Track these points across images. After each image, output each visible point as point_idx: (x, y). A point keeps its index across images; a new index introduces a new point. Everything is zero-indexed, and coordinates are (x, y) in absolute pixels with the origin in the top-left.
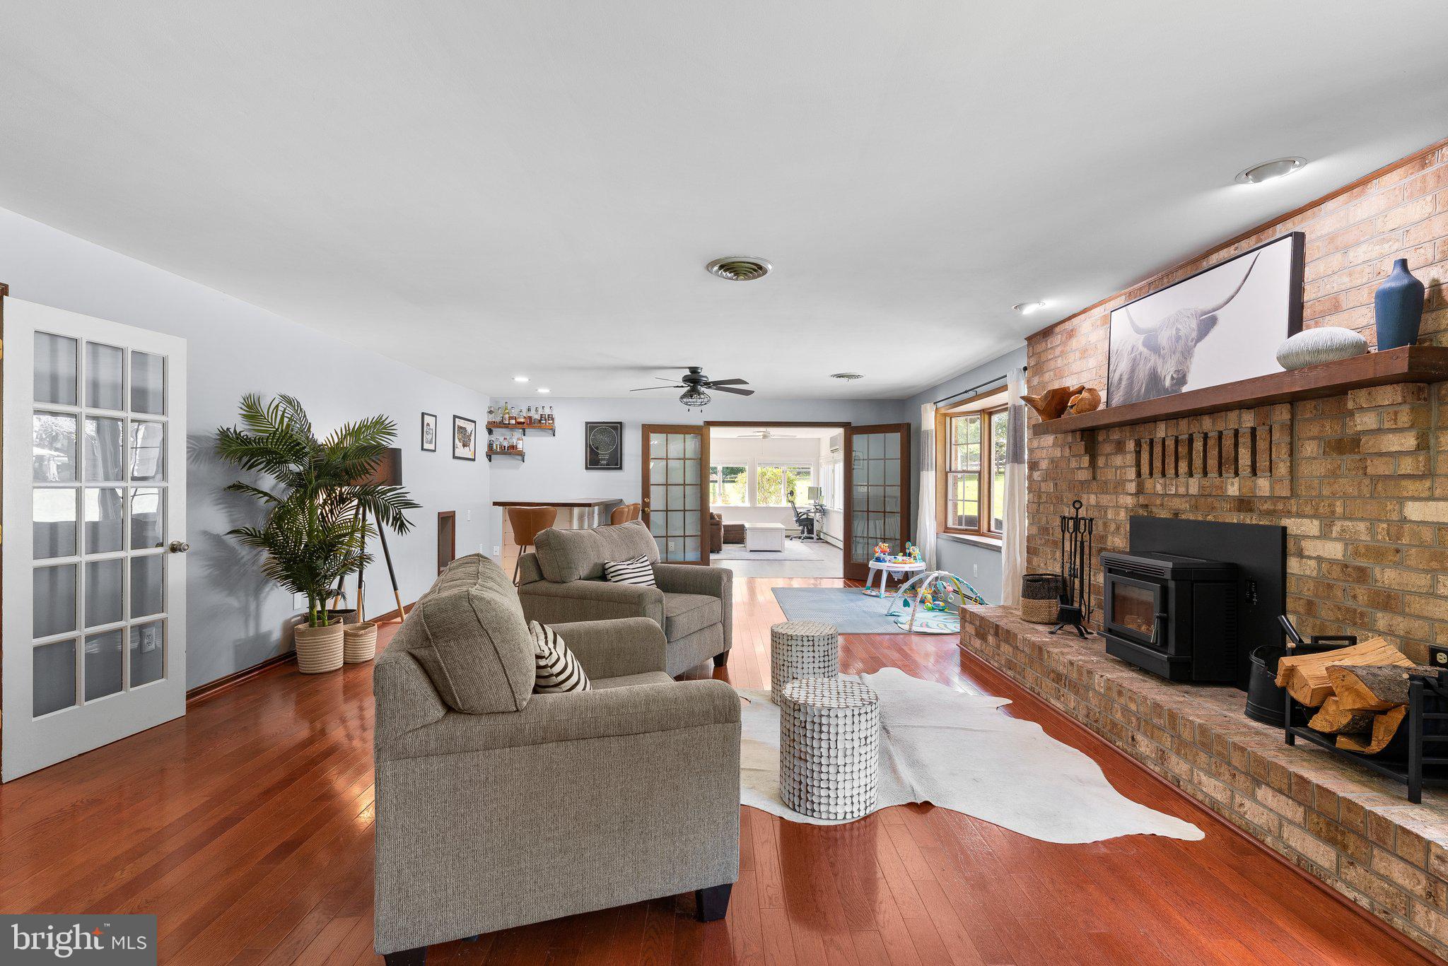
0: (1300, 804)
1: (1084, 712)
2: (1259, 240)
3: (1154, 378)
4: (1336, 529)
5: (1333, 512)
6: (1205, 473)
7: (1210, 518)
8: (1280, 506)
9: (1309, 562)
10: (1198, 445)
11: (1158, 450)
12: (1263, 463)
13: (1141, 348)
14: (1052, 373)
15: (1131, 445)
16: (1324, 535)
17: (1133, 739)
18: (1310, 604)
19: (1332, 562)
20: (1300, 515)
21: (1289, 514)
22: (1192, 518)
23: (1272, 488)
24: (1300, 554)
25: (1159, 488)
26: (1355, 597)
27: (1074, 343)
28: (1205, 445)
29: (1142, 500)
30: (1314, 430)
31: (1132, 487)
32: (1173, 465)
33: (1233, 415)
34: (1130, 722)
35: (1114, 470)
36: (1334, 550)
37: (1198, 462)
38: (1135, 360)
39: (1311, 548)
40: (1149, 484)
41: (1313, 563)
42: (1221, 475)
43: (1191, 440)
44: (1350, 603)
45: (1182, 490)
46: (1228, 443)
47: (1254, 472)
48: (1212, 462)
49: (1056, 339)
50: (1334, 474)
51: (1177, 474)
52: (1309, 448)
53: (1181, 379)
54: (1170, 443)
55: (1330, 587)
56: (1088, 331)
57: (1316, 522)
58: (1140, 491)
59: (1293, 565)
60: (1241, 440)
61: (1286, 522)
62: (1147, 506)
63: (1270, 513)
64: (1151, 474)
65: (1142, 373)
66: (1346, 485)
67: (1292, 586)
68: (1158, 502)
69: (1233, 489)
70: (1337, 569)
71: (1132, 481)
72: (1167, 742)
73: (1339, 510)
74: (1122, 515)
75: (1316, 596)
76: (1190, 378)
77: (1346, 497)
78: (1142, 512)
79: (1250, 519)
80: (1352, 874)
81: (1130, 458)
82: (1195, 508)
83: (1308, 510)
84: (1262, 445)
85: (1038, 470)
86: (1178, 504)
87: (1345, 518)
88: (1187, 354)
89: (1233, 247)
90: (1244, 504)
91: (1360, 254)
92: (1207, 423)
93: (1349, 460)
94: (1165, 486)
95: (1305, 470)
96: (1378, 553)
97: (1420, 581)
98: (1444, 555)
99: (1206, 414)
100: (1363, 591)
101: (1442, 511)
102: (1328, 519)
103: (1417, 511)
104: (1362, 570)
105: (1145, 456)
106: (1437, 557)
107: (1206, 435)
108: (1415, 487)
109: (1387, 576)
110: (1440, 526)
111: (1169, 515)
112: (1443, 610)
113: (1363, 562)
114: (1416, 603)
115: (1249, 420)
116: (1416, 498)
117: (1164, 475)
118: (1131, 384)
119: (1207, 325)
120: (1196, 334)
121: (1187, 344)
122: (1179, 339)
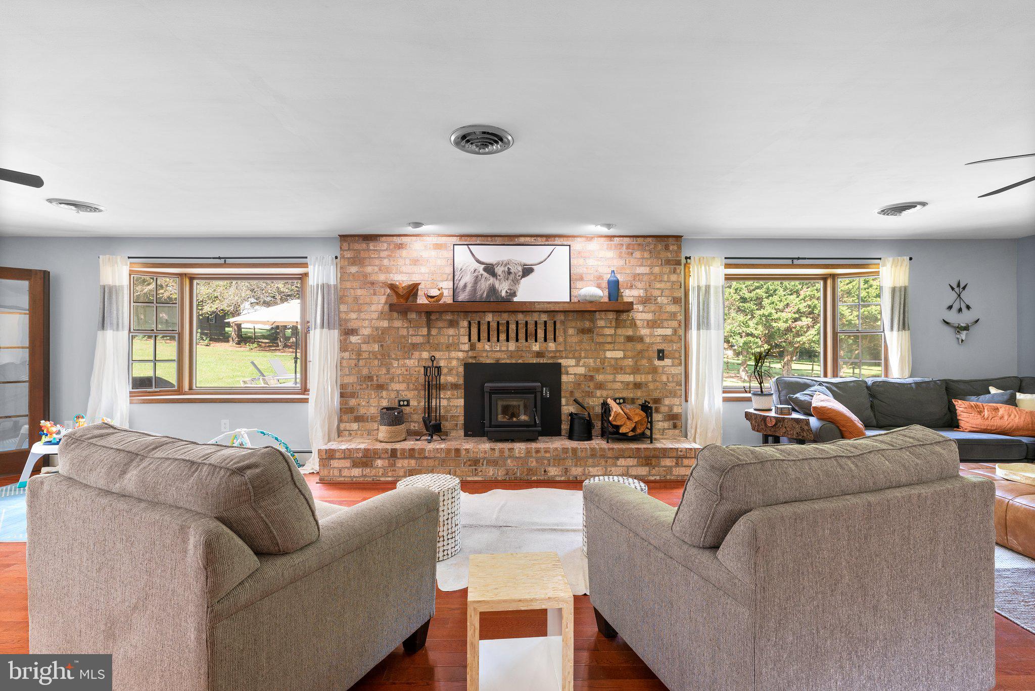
0: (635, 458)
2: (547, 240)
3: (493, 290)
4: (581, 363)
5: (581, 356)
6: (517, 340)
7: (520, 361)
8: (558, 354)
9: (571, 376)
10: (513, 327)
11: (484, 328)
12: (550, 336)
13: (482, 272)
14: (376, 269)
15: (465, 324)
16: (577, 365)
17: (545, 471)
18: (572, 392)
19: (580, 375)
20: (566, 358)
21: (562, 358)
22: (508, 362)
23: (556, 347)
24: (567, 373)
25: (487, 347)
26: (589, 387)
27: (404, 253)
28: (517, 327)
29: (470, 354)
30: (573, 324)
31: (466, 347)
32: (496, 335)
33: (536, 314)
34: (543, 464)
35: (446, 337)
36: (581, 370)
37: (512, 334)
38: (477, 277)
39: (571, 370)
40: (479, 346)
41: (573, 376)
42: (527, 340)
43: (508, 323)
44: (587, 389)
45: (504, 348)
46: (531, 327)
47: (545, 340)
48: (522, 335)
49: (383, 245)
50: (581, 342)
51: (498, 340)
52: (571, 331)
53: (514, 294)
54: (494, 325)
55: (579, 384)
56: (417, 248)
57: (574, 360)
58: (473, 347)
59: (564, 378)
60: (538, 326)
61: (560, 361)
62: (475, 357)
63: (552, 357)
64: (479, 340)
65: (484, 286)
66: (586, 346)
67: (564, 387)
68: (484, 355)
69: (536, 347)
70: (582, 377)
71: (465, 344)
72: (569, 463)
73: (583, 355)
74: (454, 363)
75: (574, 389)
77: (586, 350)
78: (470, 361)
79: (543, 361)
81: (464, 331)
82: (511, 357)
83: (571, 355)
84: (550, 328)
85: (358, 335)
86: (498, 355)
87: (585, 358)
88: (516, 282)
89: (533, 238)
90: (539, 354)
91: (591, 262)
92: (521, 317)
93: (586, 337)
94: (491, 347)
95: (569, 340)
96: (597, 370)
97: (610, 377)
98: (618, 368)
99: (521, 314)
100: (592, 385)
101: (620, 354)
102: (578, 359)
103: (609, 354)
104: (592, 376)
105: (474, 331)
106: (616, 369)
107: (517, 323)
108: (608, 346)
109: (600, 378)
110: (616, 359)
111: (492, 362)
112: (618, 386)
113: (592, 374)
114: (609, 385)
115: (544, 317)
116: (609, 350)
117: (489, 340)
118: (474, 290)
119: (527, 271)
120: (521, 274)
121: (515, 277)
122: (509, 273)
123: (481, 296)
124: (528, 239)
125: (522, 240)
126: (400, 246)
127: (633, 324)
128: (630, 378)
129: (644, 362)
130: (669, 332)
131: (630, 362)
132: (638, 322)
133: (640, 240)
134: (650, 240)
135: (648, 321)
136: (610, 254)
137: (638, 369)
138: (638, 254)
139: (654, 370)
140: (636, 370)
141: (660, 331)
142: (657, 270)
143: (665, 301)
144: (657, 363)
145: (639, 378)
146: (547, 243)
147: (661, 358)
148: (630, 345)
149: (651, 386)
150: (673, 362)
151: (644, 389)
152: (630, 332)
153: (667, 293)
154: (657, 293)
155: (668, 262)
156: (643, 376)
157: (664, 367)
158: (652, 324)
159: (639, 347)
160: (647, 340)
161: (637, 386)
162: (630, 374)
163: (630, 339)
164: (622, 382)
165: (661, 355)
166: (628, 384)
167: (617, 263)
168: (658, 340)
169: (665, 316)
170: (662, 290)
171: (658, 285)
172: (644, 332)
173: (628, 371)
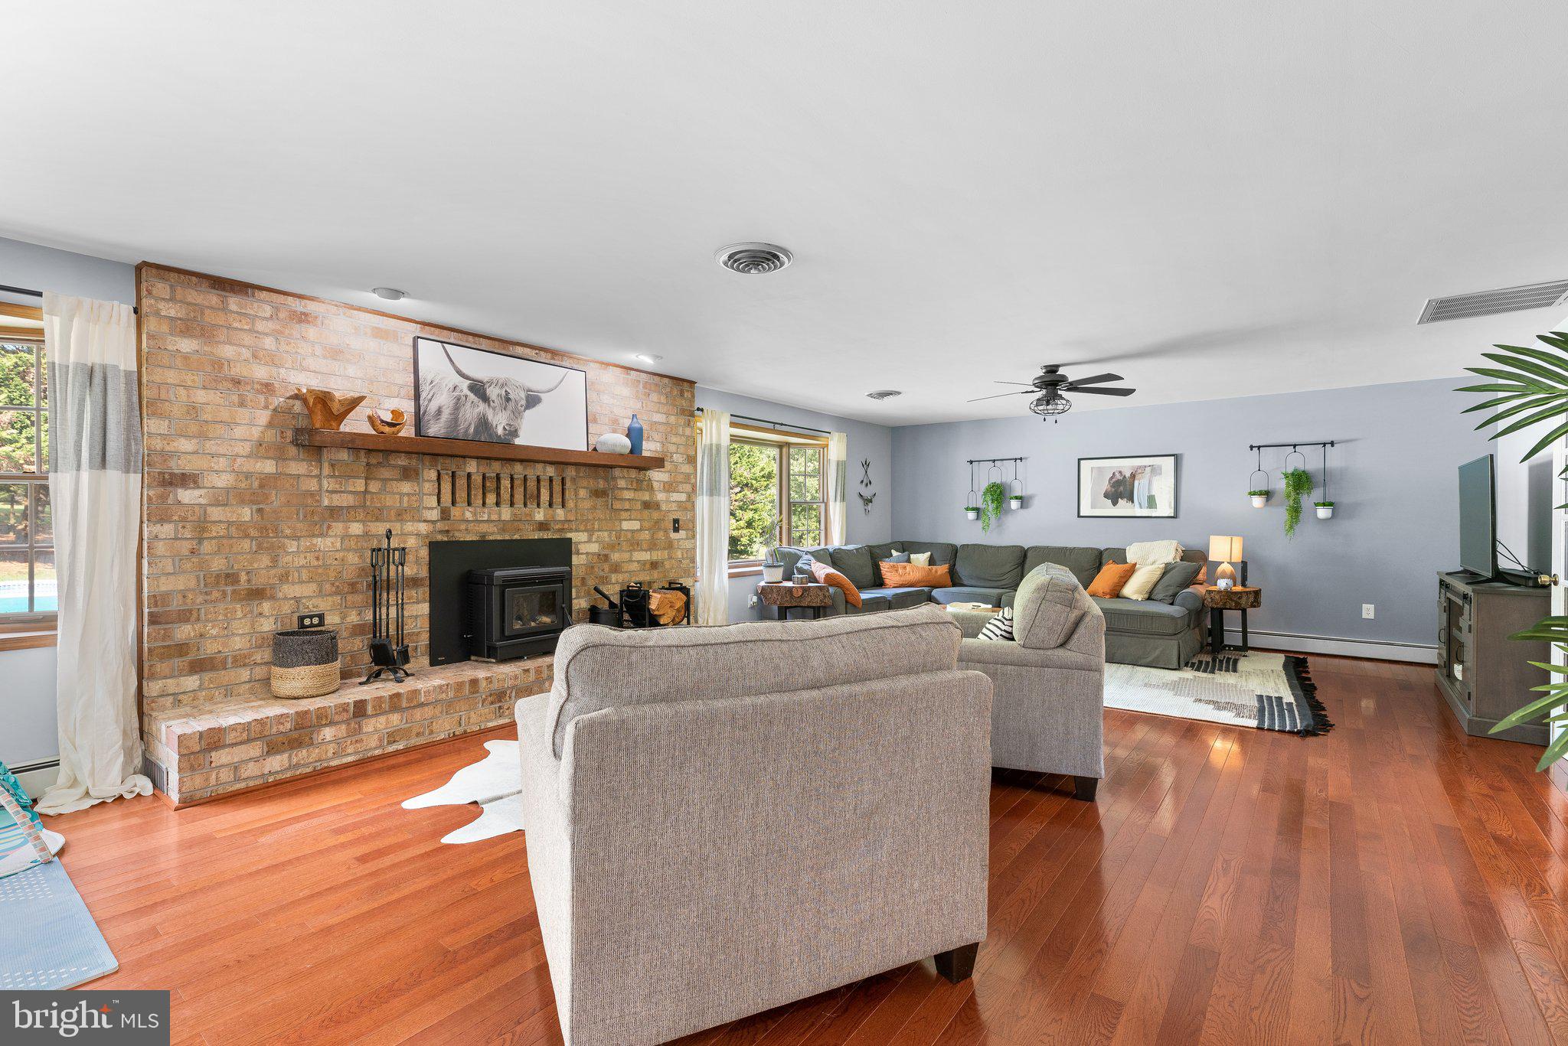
2: (553, 358)
3: (484, 423)
4: (594, 538)
5: (594, 528)
6: (512, 504)
7: (516, 537)
8: (566, 526)
9: (582, 556)
10: (506, 483)
11: (461, 483)
12: (557, 499)
13: (466, 391)
15: (433, 475)
16: (589, 541)
18: (583, 579)
19: (593, 554)
20: (577, 531)
21: (571, 530)
22: (499, 538)
23: (566, 515)
24: (578, 553)
25: (469, 515)
26: (603, 570)
27: (311, 332)
28: (512, 484)
29: (439, 526)
30: (586, 484)
31: (434, 515)
32: (480, 496)
33: (540, 466)
35: (398, 496)
36: (594, 548)
37: (505, 495)
38: (459, 399)
39: (583, 548)
40: (455, 512)
41: (584, 556)
42: (525, 505)
43: (498, 478)
44: (602, 574)
45: (494, 517)
46: (532, 484)
47: (551, 505)
48: (519, 496)
49: (261, 308)
50: (594, 508)
51: (484, 504)
52: (583, 493)
54: (477, 479)
55: (593, 567)
57: (586, 534)
58: (445, 515)
59: (575, 560)
60: (542, 483)
61: (569, 535)
62: (448, 531)
63: (561, 530)
64: (454, 503)
65: (470, 414)
66: (599, 514)
67: (575, 572)
68: (463, 527)
69: (540, 516)
70: (596, 558)
71: (432, 509)
73: (596, 527)
74: (412, 542)
75: (587, 574)
77: (599, 519)
78: (439, 538)
79: (546, 535)
81: (429, 487)
82: (503, 530)
83: (582, 527)
84: (557, 488)
85: (199, 487)
86: (484, 528)
87: (599, 531)
88: (517, 414)
89: (534, 352)
90: (543, 526)
92: (518, 468)
93: (600, 501)
94: (475, 514)
95: (581, 505)
96: (612, 547)
97: (626, 556)
98: (635, 545)
99: (518, 463)
100: (606, 567)
101: (636, 525)
102: (591, 532)
103: (626, 525)
104: (606, 556)
105: (446, 487)
106: (632, 545)
107: (512, 479)
108: (624, 515)
109: (615, 557)
110: (633, 531)
111: (475, 538)
112: (634, 566)
113: (606, 552)
114: (626, 567)
115: (551, 471)
116: (625, 520)
117: (469, 504)
118: (455, 420)
119: (533, 401)
120: (523, 402)
121: (516, 407)
122: (508, 400)
123: (467, 431)
124: (527, 352)
125: (519, 350)
126: (303, 318)
127: (651, 488)
128: (645, 556)
129: (661, 535)
130: (683, 497)
131: (646, 535)
132: (655, 485)
133: (657, 379)
134: (666, 380)
135: (665, 483)
136: (626, 391)
137: (655, 544)
138: (654, 397)
139: (670, 545)
140: (652, 546)
141: (675, 497)
142: (672, 419)
143: (681, 460)
144: (673, 535)
145: (656, 555)
146: (552, 362)
147: (676, 530)
148: (646, 512)
149: (667, 565)
150: (687, 534)
151: (660, 569)
152: (646, 497)
153: (682, 449)
154: (672, 448)
155: (683, 412)
156: (659, 553)
157: (678, 540)
158: (669, 487)
159: (656, 515)
160: (664, 507)
161: (654, 565)
162: (646, 551)
163: (647, 505)
164: (638, 562)
165: (676, 526)
166: (644, 563)
167: (635, 405)
168: (674, 507)
169: (680, 478)
170: (678, 445)
171: (674, 439)
172: (660, 496)
173: (645, 546)
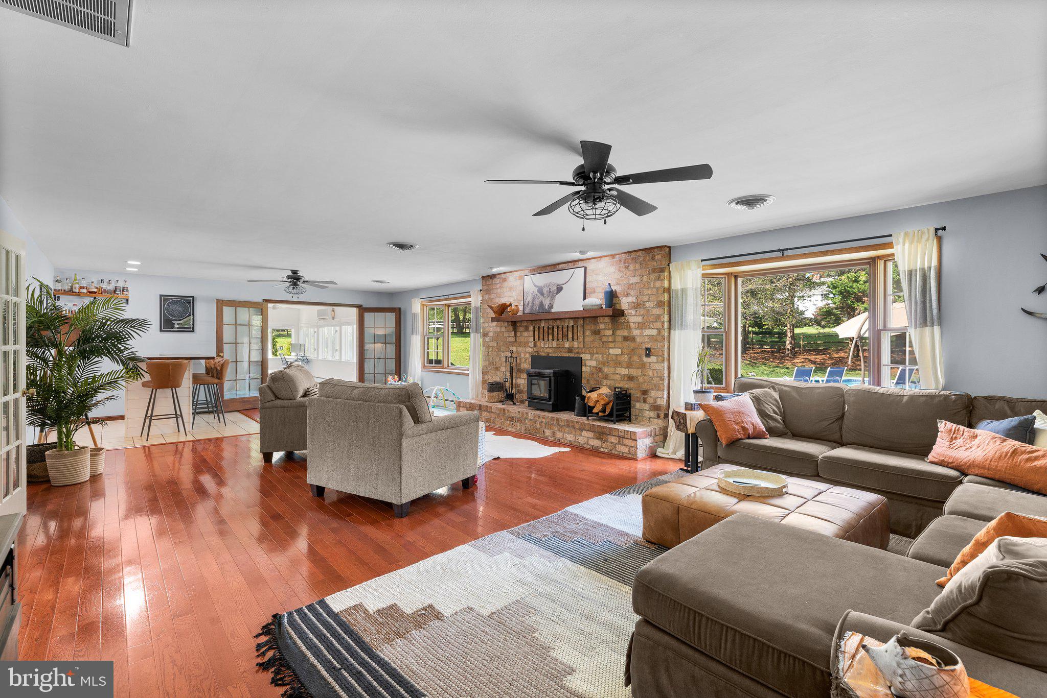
0: (593, 432)
1: (524, 428)
3: (542, 305)
4: (594, 357)
5: (594, 352)
6: (558, 340)
7: (559, 355)
8: (580, 351)
9: (587, 368)
10: (556, 330)
11: (541, 331)
12: (575, 337)
13: (537, 293)
14: (495, 295)
15: (531, 328)
16: (591, 359)
17: (544, 432)
18: (588, 379)
19: (593, 367)
20: (585, 353)
21: (582, 353)
22: (553, 355)
23: (578, 345)
24: (586, 366)
25: (542, 345)
27: (506, 284)
28: (558, 330)
29: (535, 349)
30: (589, 327)
31: (532, 344)
32: (547, 336)
33: (567, 320)
34: (542, 426)
35: (523, 337)
36: (594, 363)
37: (555, 336)
38: (534, 297)
39: (589, 363)
40: (538, 343)
41: (589, 368)
42: (563, 340)
43: (553, 328)
44: (598, 378)
45: (550, 346)
46: (565, 330)
47: (573, 340)
48: (560, 336)
49: (496, 281)
50: (594, 341)
51: (548, 340)
52: (588, 333)
53: (551, 307)
54: (546, 329)
55: (593, 374)
56: (512, 280)
57: (589, 355)
58: (535, 345)
59: (584, 369)
60: (569, 330)
61: (581, 356)
62: (537, 352)
63: (577, 353)
64: (539, 339)
65: (537, 302)
66: (597, 344)
67: (583, 376)
68: (541, 350)
69: (567, 345)
70: (594, 369)
71: (532, 342)
72: (556, 428)
73: (595, 351)
74: (528, 355)
75: (589, 377)
76: (554, 306)
77: (597, 348)
78: (535, 354)
79: (571, 355)
80: (604, 445)
81: (531, 333)
82: (554, 352)
83: (588, 352)
84: (575, 331)
86: (548, 351)
87: (596, 354)
88: (553, 298)
89: (566, 264)
90: (570, 350)
91: (600, 278)
92: (559, 322)
93: (597, 336)
94: (545, 344)
95: (587, 339)
96: (604, 363)
97: (612, 370)
98: (618, 364)
99: (558, 320)
100: (600, 375)
101: (618, 351)
102: (592, 354)
103: (612, 351)
104: (600, 368)
105: (536, 333)
106: (616, 363)
107: (558, 327)
108: (611, 345)
109: (606, 370)
110: (616, 355)
111: (545, 355)
112: (617, 377)
113: (600, 366)
114: (612, 377)
115: (571, 323)
116: (611, 348)
117: (544, 340)
118: (533, 305)
119: (560, 289)
120: (556, 292)
121: (553, 295)
122: (550, 292)
123: (537, 309)
124: (563, 265)
125: (561, 266)
126: (505, 280)
127: (629, 327)
128: (625, 371)
129: (636, 358)
130: (654, 332)
131: (625, 358)
132: (632, 325)
133: (633, 255)
134: (640, 253)
135: (639, 323)
136: (612, 269)
137: (632, 365)
138: (631, 267)
139: (643, 366)
140: (629, 365)
141: (648, 332)
142: (645, 278)
143: (652, 306)
144: (645, 359)
145: (632, 372)
147: (648, 355)
148: (625, 344)
149: (641, 379)
150: (657, 360)
151: (635, 381)
152: (625, 333)
153: (652, 298)
154: (645, 298)
155: (654, 270)
156: (635, 370)
157: (650, 363)
158: (642, 326)
159: (632, 345)
160: (638, 340)
161: (631, 378)
162: (625, 368)
163: (626, 339)
164: (620, 374)
165: (648, 353)
166: (624, 376)
167: (617, 276)
168: (647, 339)
169: (652, 318)
170: (649, 296)
171: (646, 292)
172: (636, 332)
173: (624, 365)
